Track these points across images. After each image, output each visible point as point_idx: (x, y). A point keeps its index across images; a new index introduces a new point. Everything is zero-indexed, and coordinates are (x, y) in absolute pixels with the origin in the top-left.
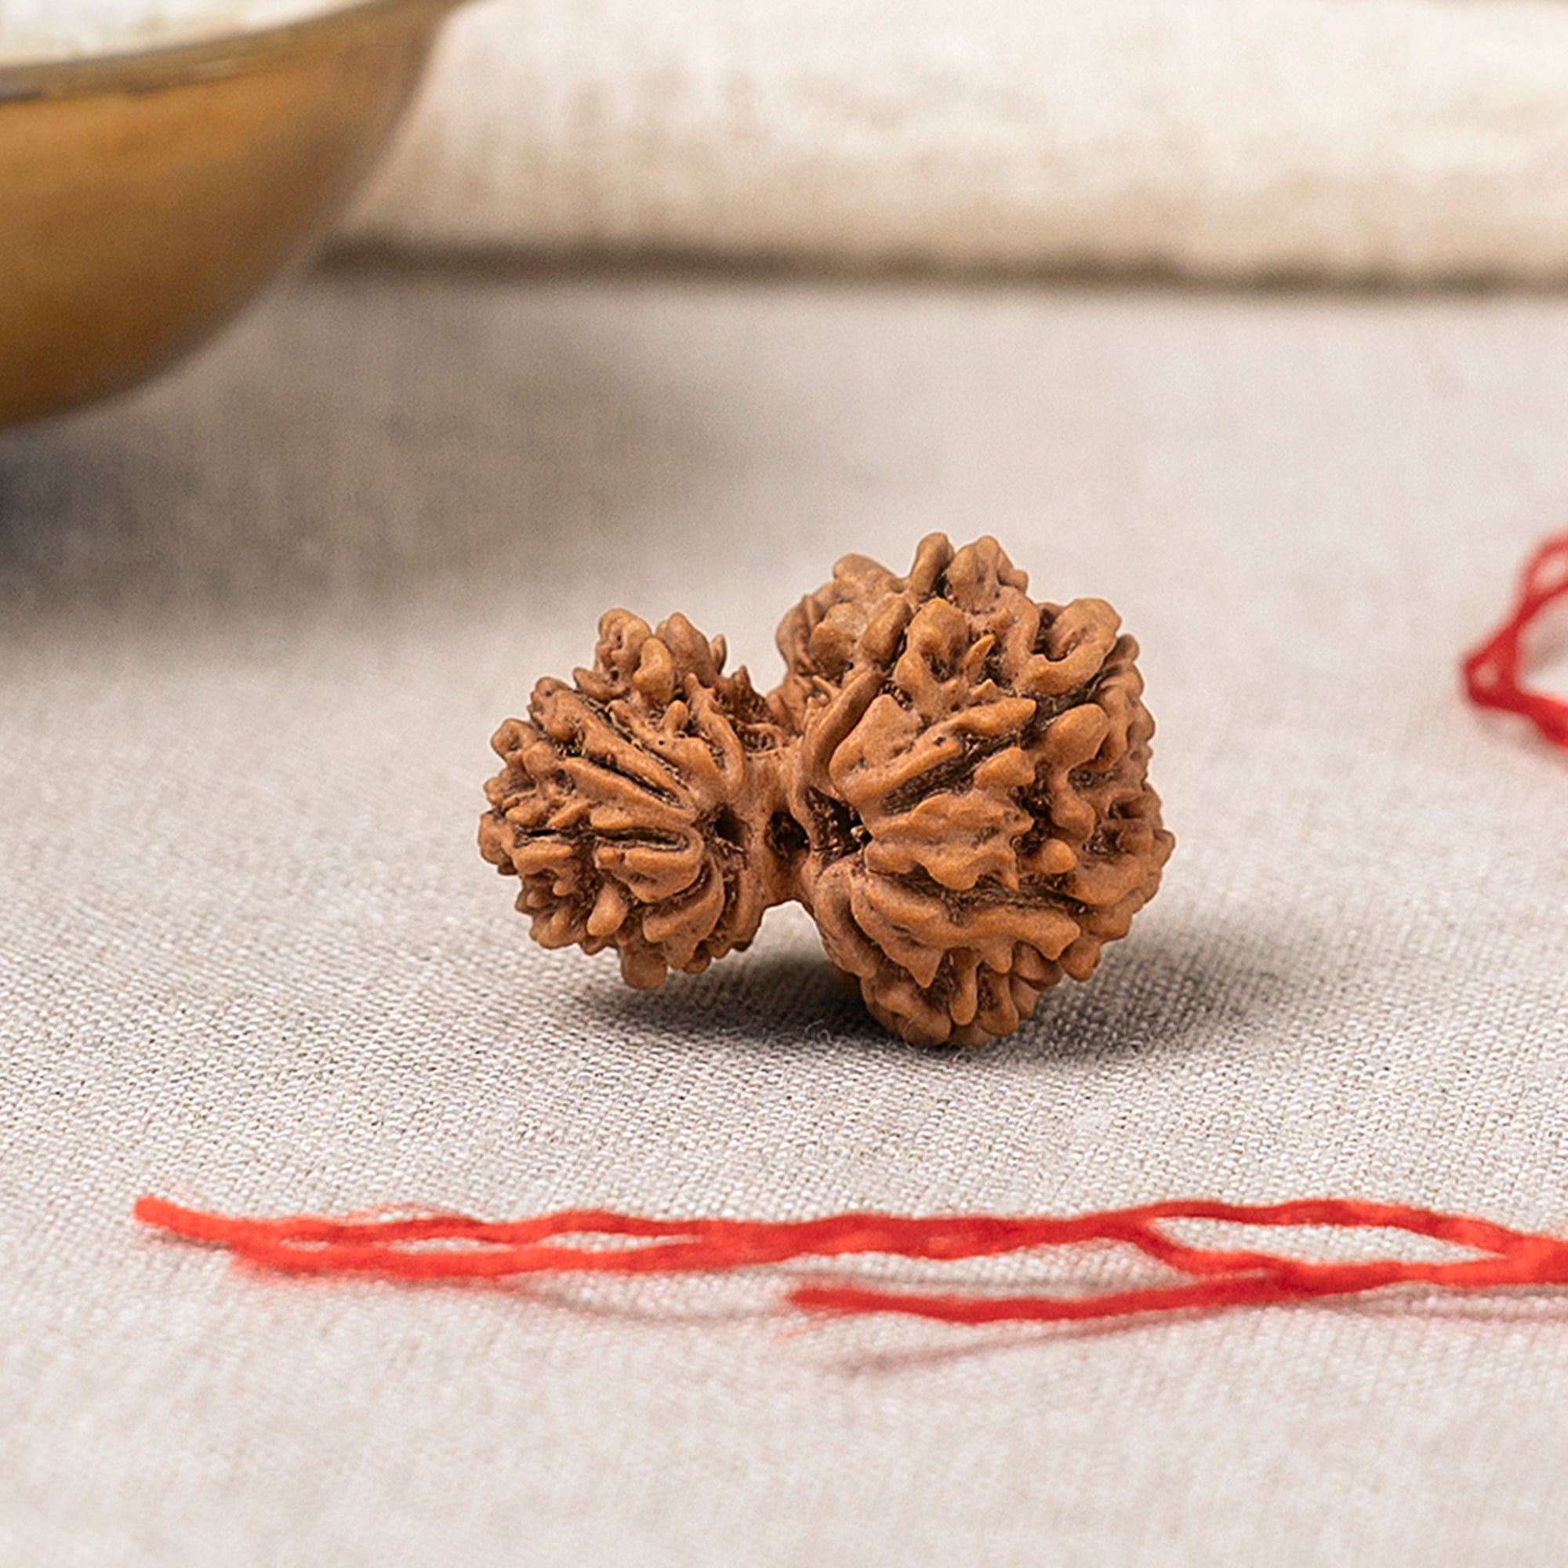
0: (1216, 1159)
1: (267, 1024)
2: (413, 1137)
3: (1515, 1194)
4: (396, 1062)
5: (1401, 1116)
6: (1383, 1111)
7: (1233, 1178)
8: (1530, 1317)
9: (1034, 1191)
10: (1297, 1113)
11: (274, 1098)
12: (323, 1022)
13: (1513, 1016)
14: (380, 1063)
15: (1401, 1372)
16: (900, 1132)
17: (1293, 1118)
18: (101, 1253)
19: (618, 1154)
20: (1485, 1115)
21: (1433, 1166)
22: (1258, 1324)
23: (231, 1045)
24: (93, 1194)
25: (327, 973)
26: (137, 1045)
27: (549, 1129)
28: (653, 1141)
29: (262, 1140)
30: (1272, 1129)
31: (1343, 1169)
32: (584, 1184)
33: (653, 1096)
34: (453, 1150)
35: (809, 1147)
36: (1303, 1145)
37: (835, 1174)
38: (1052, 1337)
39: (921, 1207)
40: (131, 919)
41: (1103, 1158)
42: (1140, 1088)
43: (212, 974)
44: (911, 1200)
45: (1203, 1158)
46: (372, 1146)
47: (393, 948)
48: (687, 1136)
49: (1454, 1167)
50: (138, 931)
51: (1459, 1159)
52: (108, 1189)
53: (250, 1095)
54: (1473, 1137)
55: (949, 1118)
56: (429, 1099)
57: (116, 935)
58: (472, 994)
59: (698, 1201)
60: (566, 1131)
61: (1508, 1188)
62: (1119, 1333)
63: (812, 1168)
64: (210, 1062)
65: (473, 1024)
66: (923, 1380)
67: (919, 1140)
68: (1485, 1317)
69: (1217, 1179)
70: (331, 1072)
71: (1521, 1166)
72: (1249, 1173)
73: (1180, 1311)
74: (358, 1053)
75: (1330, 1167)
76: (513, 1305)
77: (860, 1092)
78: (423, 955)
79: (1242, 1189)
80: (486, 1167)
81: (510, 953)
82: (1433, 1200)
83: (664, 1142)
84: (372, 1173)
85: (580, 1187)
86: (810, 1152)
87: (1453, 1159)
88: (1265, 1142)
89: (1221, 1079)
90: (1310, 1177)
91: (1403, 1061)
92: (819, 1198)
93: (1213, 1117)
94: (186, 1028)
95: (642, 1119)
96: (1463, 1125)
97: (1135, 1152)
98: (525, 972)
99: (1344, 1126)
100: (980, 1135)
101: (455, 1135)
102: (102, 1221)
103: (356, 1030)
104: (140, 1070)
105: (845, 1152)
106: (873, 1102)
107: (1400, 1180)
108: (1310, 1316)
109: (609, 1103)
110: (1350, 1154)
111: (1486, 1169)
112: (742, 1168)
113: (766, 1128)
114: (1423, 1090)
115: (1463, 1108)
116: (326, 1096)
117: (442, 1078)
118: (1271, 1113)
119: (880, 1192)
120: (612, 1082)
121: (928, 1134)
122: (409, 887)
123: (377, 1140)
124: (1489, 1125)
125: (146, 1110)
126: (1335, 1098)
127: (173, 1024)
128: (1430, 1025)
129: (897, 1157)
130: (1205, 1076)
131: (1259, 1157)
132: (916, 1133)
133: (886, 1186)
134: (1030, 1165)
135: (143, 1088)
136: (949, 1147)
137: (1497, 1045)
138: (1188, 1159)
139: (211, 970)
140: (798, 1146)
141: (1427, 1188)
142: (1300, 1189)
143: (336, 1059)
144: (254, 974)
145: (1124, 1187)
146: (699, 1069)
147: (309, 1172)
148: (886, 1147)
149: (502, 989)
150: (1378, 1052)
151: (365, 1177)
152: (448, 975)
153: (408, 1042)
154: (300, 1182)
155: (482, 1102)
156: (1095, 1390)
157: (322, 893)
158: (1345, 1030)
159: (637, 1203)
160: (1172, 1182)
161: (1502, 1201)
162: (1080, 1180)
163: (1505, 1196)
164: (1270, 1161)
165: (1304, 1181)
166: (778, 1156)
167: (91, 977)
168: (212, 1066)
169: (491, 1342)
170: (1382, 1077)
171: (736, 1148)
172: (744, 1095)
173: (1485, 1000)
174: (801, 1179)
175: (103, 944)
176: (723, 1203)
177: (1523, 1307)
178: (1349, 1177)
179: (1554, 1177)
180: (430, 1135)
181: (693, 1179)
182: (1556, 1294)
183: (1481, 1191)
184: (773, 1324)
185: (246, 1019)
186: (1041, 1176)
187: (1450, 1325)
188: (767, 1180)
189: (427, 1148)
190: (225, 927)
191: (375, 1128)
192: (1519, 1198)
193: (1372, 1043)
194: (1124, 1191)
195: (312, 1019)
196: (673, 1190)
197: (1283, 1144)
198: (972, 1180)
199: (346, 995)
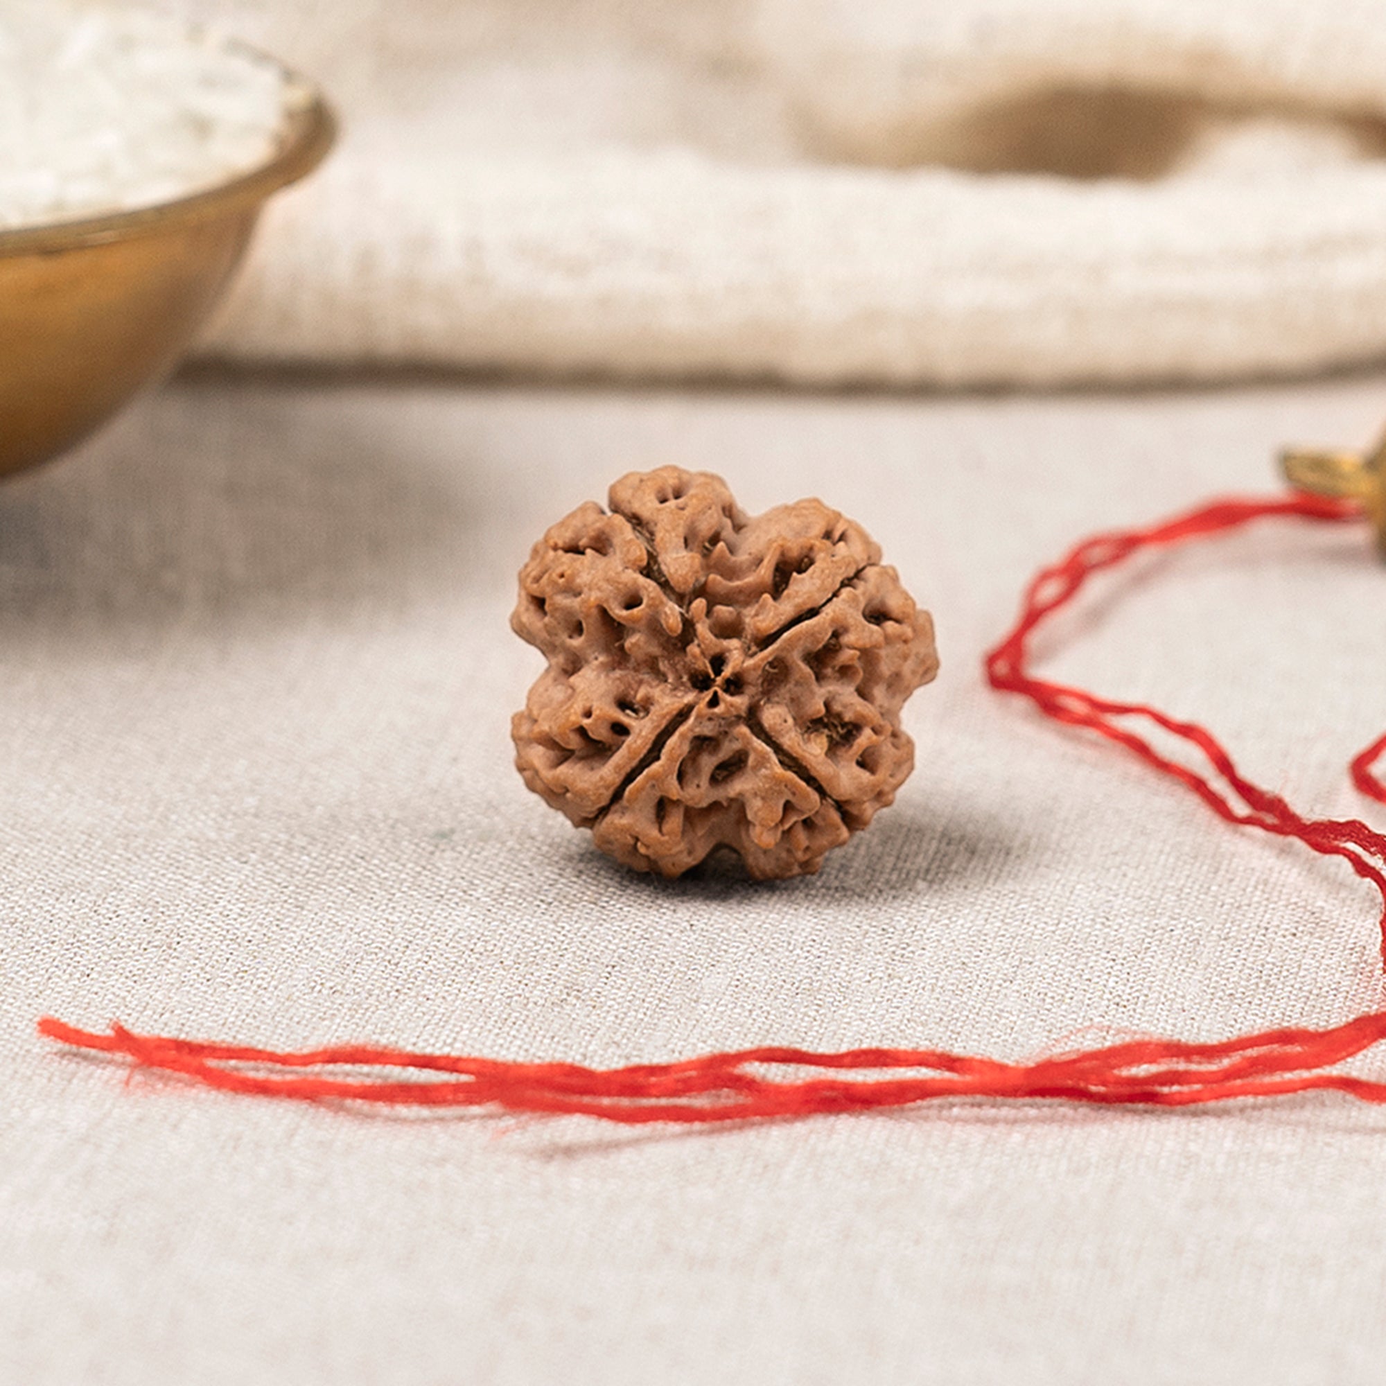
0: (803, 1010)
1: (132, 909)
2: (235, 990)
3: (1013, 1035)
4: (224, 936)
5: (934, 981)
6: (920, 978)
7: (815, 1023)
8: (1026, 1120)
9: (674, 1032)
10: (860, 978)
11: (137, 961)
12: (172, 908)
13: (1012, 913)
14: (212, 937)
15: (936, 1159)
16: (581, 988)
17: (857, 982)
18: (16, 1072)
19: (381, 1003)
20: (993, 981)
21: (956, 1015)
22: (833, 1126)
23: (107, 924)
24: (10, 1030)
25: (174, 873)
26: (41, 924)
27: (331, 984)
28: (406, 994)
29: (129, 991)
30: (842, 990)
31: (893, 1018)
32: (357, 1024)
33: (407, 961)
34: (265, 999)
35: (516, 998)
36: (864, 1001)
37: (534, 1019)
38: (689, 1134)
39: (594, 1042)
40: (39, 836)
41: (723, 1009)
42: (749, 959)
43: (93, 874)
44: (587, 1038)
45: (794, 1009)
46: (207, 996)
47: (223, 855)
48: (430, 990)
49: (971, 1016)
50: (42, 844)
51: (974, 1011)
52: (21, 1027)
53: (120, 959)
54: (985, 995)
55: (614, 979)
56: (247, 963)
57: (26, 847)
58: (276, 886)
59: (437, 1038)
60: (344, 986)
61: (1009, 1031)
62: (735, 1132)
63: (517, 1014)
64: (91, 937)
65: (278, 909)
66: (596, 1162)
67: (593, 994)
68: (994, 1122)
69: (804, 1024)
70: (178, 943)
71: (1018, 1016)
72: (826, 1020)
73: (778, 1117)
74: (197, 930)
75: (883, 1016)
76: (307, 1109)
77: (553, 957)
78: (244, 859)
79: (821, 1031)
80: (287, 1011)
81: (305, 858)
82: (956, 1039)
83: (413, 994)
84: (206, 1015)
85: (354, 1026)
86: (516, 1001)
87: (970, 1011)
88: (838, 998)
89: (807, 954)
90: (869, 1023)
91: (935, 944)
92: (522, 1036)
93: (801, 981)
94: (76, 913)
95: (398, 978)
96: (977, 987)
97: (745, 1004)
98: (314, 870)
99: (894, 988)
100: (636, 991)
101: (265, 989)
102: (16, 1050)
103: (196, 913)
104: (43, 941)
105: (541, 1002)
106: (561, 966)
107: (933, 1025)
108: (869, 1121)
109: (374, 966)
110: (898, 1008)
111: (994, 1018)
112: (468, 1014)
113: (485, 984)
114: (949, 963)
115: (978, 976)
116: (175, 960)
117: (255, 948)
118: (842, 978)
119: (566, 1032)
120: (377, 950)
121: (600, 990)
122: (235, 814)
123: (210, 992)
124: (996, 988)
125: (47, 971)
126: (887, 969)
127: (67, 909)
128: (954, 919)
129: (578, 1006)
130: (795, 952)
131: (833, 1009)
132: (591, 989)
133: (570, 1028)
134: (672, 1013)
135: (44, 954)
136: (614, 999)
137: (1002, 932)
138: (783, 1009)
139: (92, 870)
140: (508, 997)
141: (952, 1031)
142: (862, 1031)
143: (181, 934)
144: (123, 874)
145: (737, 1029)
146: (439, 941)
147: (162, 1014)
148: (569, 999)
149: (297, 883)
150: (918, 938)
151: (202, 1018)
152: (260, 873)
153: (232, 922)
154: (156, 1021)
155: (285, 966)
156: (719, 1172)
157: (174, 817)
158: (893, 923)
159: (393, 1038)
160: (771, 1026)
161: (1003, 1041)
162: (707, 1024)
163: (1007, 1037)
164: (841, 1012)
165: (865, 1026)
166: (493, 1005)
167: (8, 876)
168: (94, 939)
169: (292, 1135)
170: (919, 955)
171: (463, 999)
172: (469, 960)
173: (993, 903)
174: (509, 1023)
175: (15, 852)
176: (455, 1039)
177: (1020, 1114)
178: (897, 1024)
179: (1042, 1024)
180: (248, 989)
181: (433, 1022)
182: (1044, 1106)
183: (989, 1033)
184: (492, 1123)
185: (118, 906)
186: (679, 1021)
187: (969, 1128)
188: (485, 1023)
189: (245, 998)
190: (104, 842)
191: (209, 983)
192: (1016, 1039)
193: (913, 932)
194: (738, 1032)
195: (163, 907)
196: (419, 1029)
197: (851, 1000)
198: (630, 1023)
199: (187, 889)
